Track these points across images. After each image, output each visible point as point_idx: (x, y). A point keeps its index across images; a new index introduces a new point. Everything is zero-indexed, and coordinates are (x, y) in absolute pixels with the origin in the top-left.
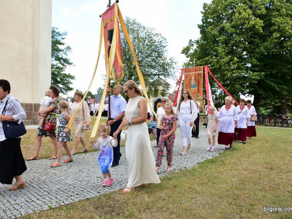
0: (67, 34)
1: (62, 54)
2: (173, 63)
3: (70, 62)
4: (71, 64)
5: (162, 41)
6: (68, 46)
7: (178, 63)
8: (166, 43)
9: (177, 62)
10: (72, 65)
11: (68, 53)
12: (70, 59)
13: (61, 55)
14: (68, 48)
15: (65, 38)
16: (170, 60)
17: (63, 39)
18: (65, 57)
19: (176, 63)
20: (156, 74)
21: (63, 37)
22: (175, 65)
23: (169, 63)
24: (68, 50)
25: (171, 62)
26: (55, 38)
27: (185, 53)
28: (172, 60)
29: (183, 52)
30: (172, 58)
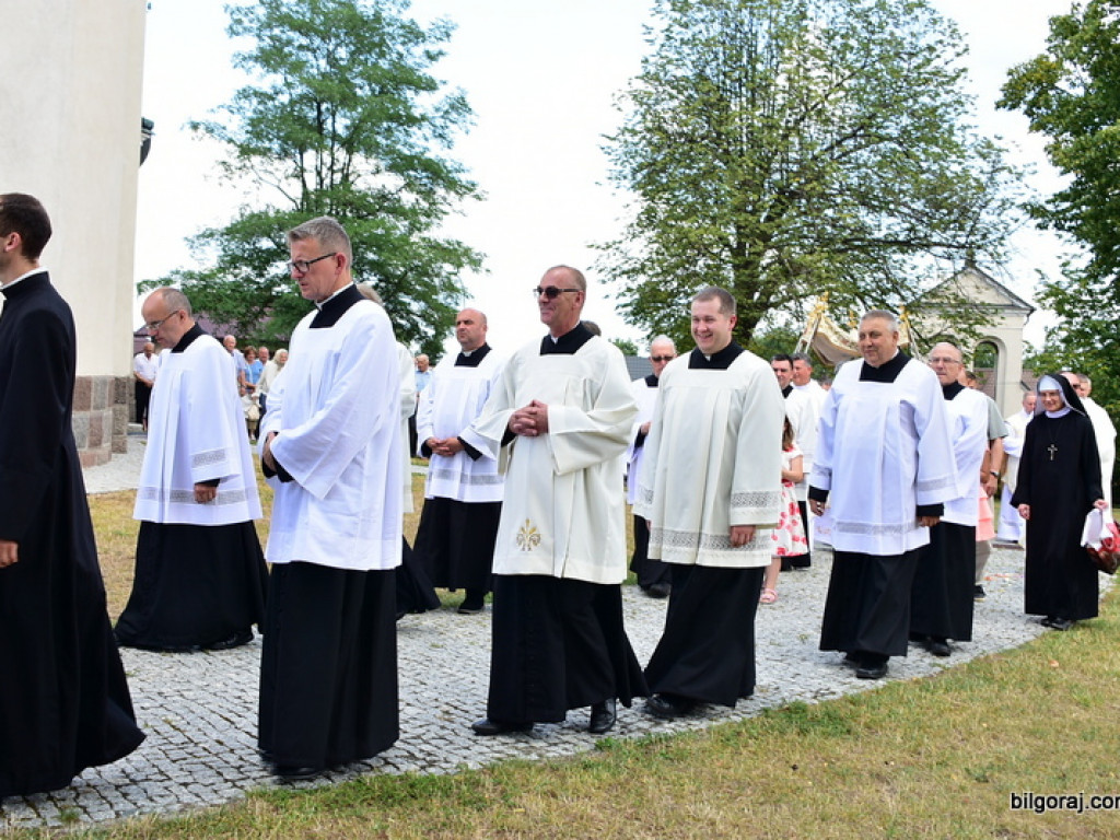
0: (452, 33)
1: (426, 139)
2: (1001, 177)
3: (463, 178)
4: (471, 187)
5: (939, 48)
6: (457, 94)
7: (1035, 172)
8: (958, 55)
9: (1030, 169)
10: (468, 198)
11: (454, 132)
12: (465, 166)
13: (420, 141)
14: (459, 105)
15: (442, 53)
16: (984, 156)
17: (430, 56)
18: (435, 151)
19: (1019, 176)
20: (890, 238)
21: (433, 49)
22: (1016, 183)
23: (974, 173)
24: (454, 115)
25: (987, 168)
26: (394, 56)
27: (1024, 107)
28: (993, 157)
29: (1011, 98)
30: (997, 144)
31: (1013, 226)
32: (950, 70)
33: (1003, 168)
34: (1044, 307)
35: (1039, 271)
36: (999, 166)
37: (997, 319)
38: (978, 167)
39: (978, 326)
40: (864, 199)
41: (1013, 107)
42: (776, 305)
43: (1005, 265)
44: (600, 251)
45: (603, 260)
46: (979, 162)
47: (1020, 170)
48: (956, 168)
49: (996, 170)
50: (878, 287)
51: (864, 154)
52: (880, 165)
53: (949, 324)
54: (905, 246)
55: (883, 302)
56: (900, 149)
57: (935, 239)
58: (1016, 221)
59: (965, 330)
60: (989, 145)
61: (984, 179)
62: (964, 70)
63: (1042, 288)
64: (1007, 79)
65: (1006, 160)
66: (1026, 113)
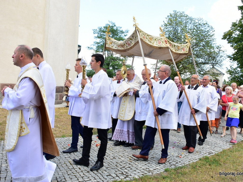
0: (128, 32)
2: (221, 52)
5: (209, 31)
7: (226, 51)
8: (213, 32)
15: (127, 35)
16: (218, 48)
17: (125, 36)
19: (224, 52)
20: (202, 62)
21: (125, 34)
22: (223, 53)
23: (216, 51)
25: (218, 50)
26: (119, 36)
27: (227, 39)
28: (219, 49)
29: (224, 38)
30: (220, 46)
31: (223, 60)
32: (211, 34)
33: (221, 50)
34: (227, 74)
35: (226, 68)
36: (220, 50)
37: (220, 76)
38: (216, 50)
39: (217, 77)
40: (197, 56)
41: (225, 39)
42: (182, 74)
43: (222, 67)
44: (153, 65)
45: (154, 67)
46: (217, 49)
47: (224, 51)
48: (213, 51)
49: (220, 51)
50: (200, 71)
51: (197, 49)
52: (200, 51)
53: (211, 77)
54: (204, 63)
55: (200, 73)
56: (203, 48)
57: (210, 62)
58: (223, 59)
59: (214, 78)
60: (219, 47)
61: (217, 52)
62: (214, 34)
63: (227, 70)
64: (224, 34)
65: (221, 49)
66: (227, 40)
